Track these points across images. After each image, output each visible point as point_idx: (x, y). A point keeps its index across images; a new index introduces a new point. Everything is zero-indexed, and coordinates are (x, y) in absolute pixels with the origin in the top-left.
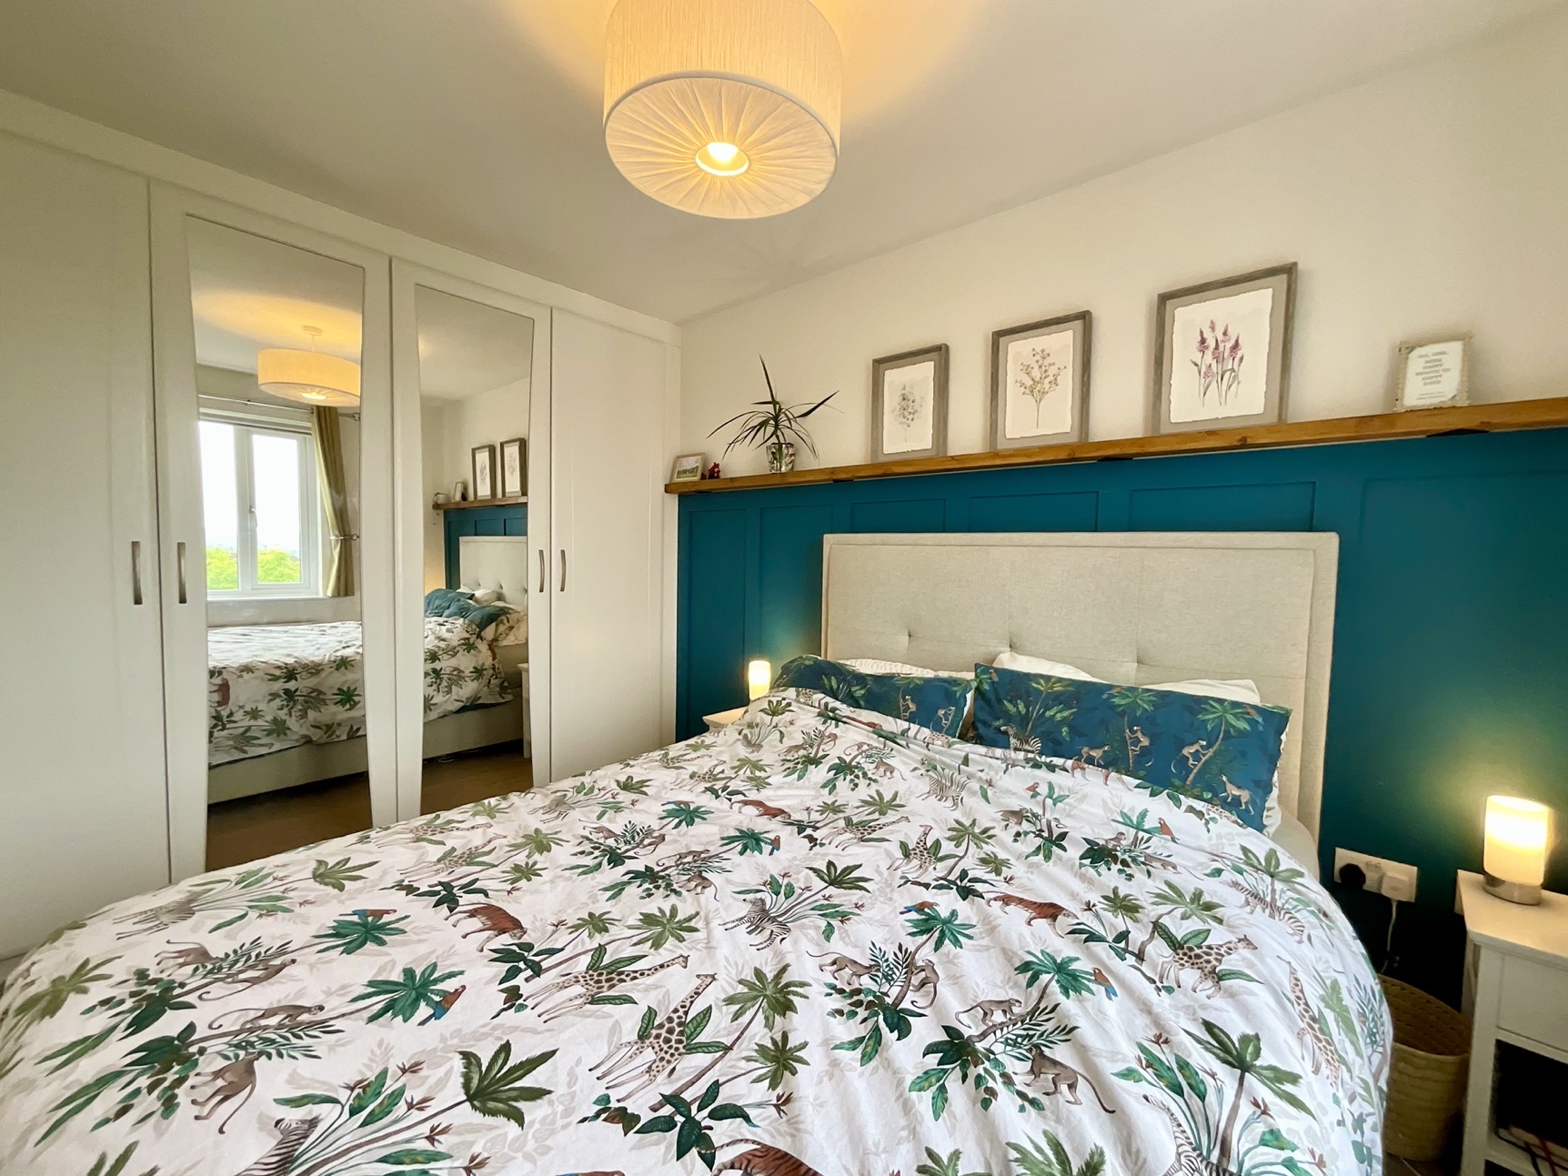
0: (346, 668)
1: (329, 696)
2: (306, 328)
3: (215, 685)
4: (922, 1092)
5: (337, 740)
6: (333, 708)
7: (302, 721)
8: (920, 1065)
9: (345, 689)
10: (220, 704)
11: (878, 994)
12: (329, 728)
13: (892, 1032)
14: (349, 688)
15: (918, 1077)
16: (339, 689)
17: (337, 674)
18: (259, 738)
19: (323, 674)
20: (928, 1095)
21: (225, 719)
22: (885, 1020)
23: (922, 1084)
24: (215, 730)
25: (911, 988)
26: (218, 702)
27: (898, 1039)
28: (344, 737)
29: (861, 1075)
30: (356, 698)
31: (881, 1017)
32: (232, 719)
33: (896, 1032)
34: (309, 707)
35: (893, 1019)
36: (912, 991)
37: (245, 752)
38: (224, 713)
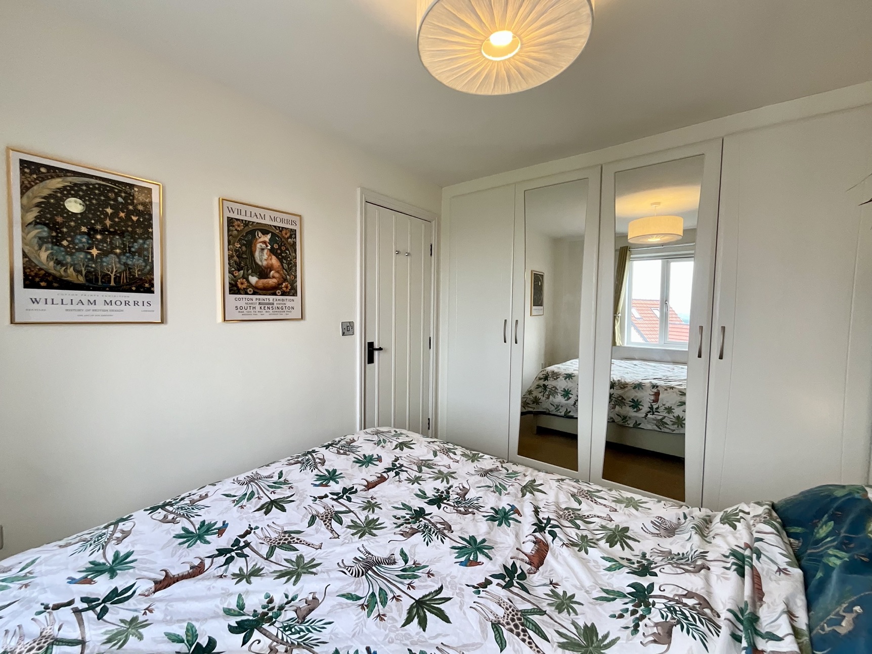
0: (639, 389)
1: (627, 401)
2: (652, 204)
3: (653, 392)
4: (185, 630)
5: (627, 425)
6: (628, 408)
7: (613, 410)
8: (204, 633)
9: (636, 400)
10: (654, 401)
11: (274, 620)
12: (625, 418)
13: (237, 622)
14: (638, 400)
15: (196, 631)
16: (632, 399)
17: (633, 391)
18: (668, 425)
19: (626, 389)
20: (182, 633)
21: (654, 410)
22: (248, 620)
23: (191, 632)
24: (649, 414)
25: (275, 643)
26: (653, 400)
27: (229, 626)
28: (563, 414)
29: (217, 607)
30: (640, 407)
31: (251, 618)
32: (658, 410)
33: (236, 625)
34: (617, 404)
35: (247, 625)
36: (272, 643)
37: (661, 429)
38: (655, 407)
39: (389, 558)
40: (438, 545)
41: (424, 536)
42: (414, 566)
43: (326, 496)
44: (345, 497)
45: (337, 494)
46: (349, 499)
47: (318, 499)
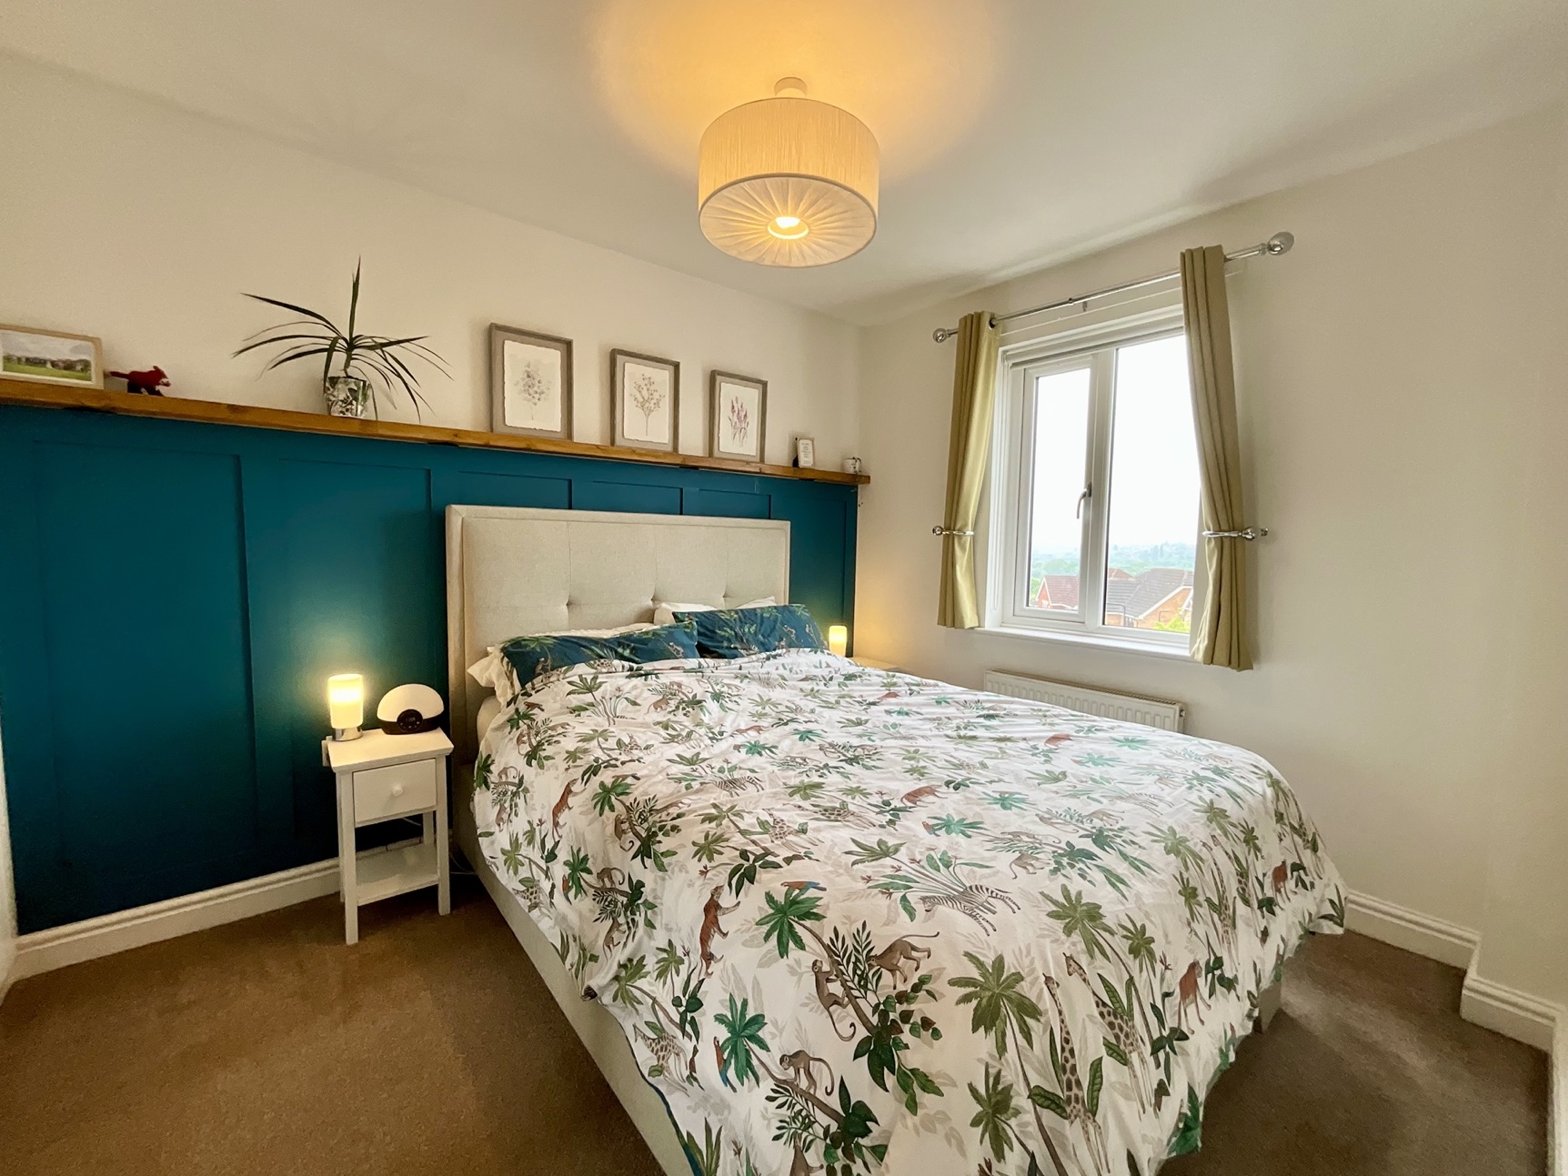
39: (934, 905)
40: (846, 923)
41: (869, 943)
42: (891, 891)
43: (788, 860)
44: (752, 858)
45: (767, 865)
46: (744, 855)
47: (802, 854)
